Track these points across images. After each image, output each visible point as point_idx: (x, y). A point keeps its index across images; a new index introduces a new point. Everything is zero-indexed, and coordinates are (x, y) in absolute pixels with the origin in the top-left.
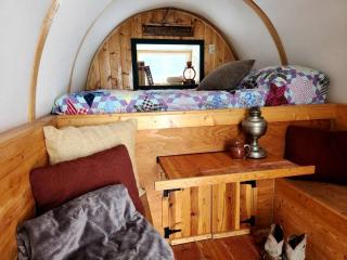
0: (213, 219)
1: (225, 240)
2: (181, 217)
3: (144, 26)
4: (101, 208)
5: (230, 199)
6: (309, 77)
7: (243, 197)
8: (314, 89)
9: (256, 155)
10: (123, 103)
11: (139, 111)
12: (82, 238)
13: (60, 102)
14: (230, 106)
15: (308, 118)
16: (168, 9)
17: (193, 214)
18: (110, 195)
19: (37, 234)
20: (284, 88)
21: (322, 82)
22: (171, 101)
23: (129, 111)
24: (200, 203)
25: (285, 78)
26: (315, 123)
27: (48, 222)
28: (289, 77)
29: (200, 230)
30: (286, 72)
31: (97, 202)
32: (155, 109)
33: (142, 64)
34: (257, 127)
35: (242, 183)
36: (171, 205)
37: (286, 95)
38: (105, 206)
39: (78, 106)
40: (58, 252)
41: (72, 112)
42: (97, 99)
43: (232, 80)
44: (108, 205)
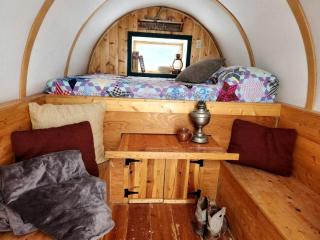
0: (165, 188)
1: (173, 205)
2: (139, 182)
3: (139, 21)
4: (57, 165)
5: (180, 174)
6: (261, 79)
7: (191, 173)
8: (264, 89)
9: (200, 140)
10: (98, 88)
11: (110, 96)
12: (39, 183)
13: (50, 84)
14: (187, 98)
15: (253, 114)
16: (161, 7)
17: (148, 182)
18: (66, 156)
19: (7, 174)
20: (235, 87)
21: (272, 84)
22: (136, 90)
23: (103, 95)
24: (155, 174)
25: (238, 78)
26: (261, 119)
27: (17, 169)
28: (242, 77)
29: (154, 195)
30: (241, 73)
31: (55, 160)
32: (124, 96)
33: (137, 53)
34: (201, 118)
35: (191, 162)
36: (131, 172)
37: (237, 93)
38: (60, 164)
39: (63, 88)
40: (20, 188)
41: (59, 92)
42: (78, 84)
43: (202, 75)
44: (63, 163)
